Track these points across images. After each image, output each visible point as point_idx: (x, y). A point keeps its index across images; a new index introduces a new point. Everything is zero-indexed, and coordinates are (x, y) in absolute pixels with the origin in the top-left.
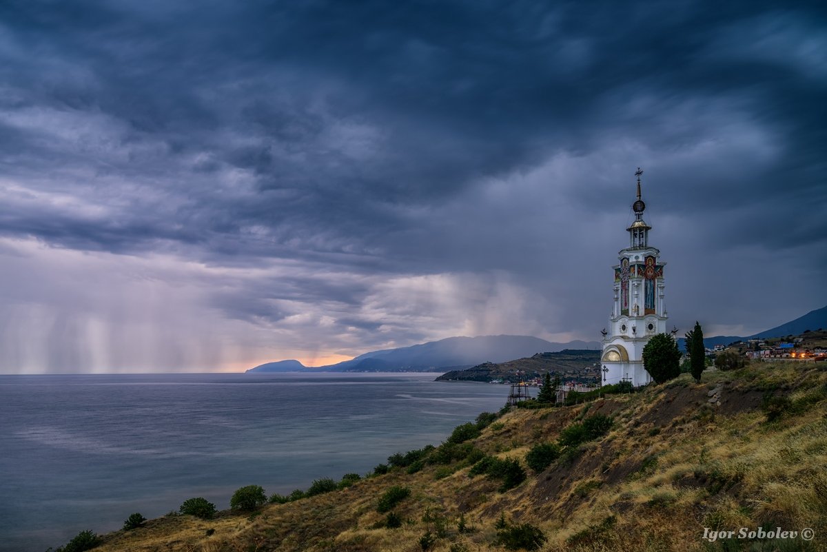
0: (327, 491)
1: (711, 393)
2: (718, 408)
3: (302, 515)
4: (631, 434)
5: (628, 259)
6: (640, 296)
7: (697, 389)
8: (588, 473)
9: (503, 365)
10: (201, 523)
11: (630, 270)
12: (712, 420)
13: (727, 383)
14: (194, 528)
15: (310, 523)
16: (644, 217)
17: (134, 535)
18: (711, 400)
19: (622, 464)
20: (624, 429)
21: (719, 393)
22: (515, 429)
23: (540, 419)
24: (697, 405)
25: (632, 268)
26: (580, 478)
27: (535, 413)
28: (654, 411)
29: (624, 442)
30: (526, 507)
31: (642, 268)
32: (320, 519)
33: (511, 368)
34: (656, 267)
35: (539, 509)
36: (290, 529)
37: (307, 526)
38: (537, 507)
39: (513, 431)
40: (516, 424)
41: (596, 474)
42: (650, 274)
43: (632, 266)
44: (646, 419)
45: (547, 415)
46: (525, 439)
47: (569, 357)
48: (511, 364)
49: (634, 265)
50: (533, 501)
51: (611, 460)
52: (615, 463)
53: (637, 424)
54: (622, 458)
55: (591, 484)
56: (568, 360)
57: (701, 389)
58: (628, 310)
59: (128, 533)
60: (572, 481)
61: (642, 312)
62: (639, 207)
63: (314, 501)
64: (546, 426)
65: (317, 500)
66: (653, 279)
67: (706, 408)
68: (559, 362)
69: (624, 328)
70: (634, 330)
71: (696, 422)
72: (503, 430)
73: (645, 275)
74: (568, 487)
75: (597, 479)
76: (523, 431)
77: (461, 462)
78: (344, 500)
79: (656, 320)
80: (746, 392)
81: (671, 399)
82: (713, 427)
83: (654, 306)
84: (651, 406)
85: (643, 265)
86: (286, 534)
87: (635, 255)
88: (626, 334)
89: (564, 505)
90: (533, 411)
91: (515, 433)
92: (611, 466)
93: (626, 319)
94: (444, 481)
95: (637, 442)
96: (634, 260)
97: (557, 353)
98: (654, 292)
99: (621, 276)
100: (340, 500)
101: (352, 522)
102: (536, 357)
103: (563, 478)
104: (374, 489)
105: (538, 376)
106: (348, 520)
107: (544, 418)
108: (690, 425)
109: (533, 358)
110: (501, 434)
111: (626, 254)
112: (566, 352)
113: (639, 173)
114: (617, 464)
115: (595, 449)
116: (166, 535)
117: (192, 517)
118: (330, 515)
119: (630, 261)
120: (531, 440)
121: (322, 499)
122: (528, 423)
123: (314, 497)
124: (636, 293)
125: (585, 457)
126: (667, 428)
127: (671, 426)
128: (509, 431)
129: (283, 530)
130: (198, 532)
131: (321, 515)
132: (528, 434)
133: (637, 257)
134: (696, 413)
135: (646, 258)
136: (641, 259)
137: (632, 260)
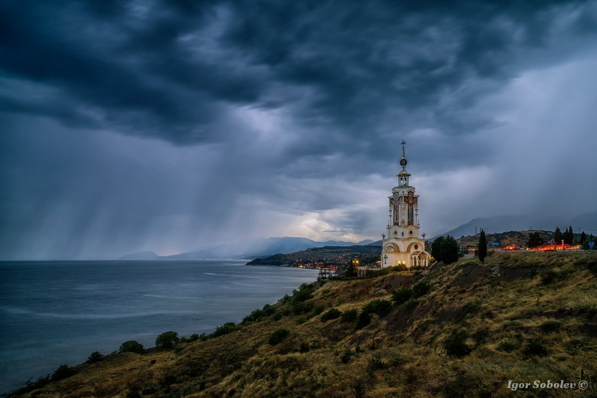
0: (227, 333)
1: (493, 269)
2: (500, 277)
3: (217, 348)
4: (446, 292)
5: (398, 193)
6: (405, 214)
7: (484, 267)
8: (423, 316)
9: (289, 255)
10: (141, 356)
11: (399, 199)
12: (499, 284)
13: (502, 264)
14: (138, 360)
15: (224, 353)
16: (406, 169)
17: (97, 366)
18: (494, 273)
19: (446, 310)
20: (441, 290)
21: (498, 269)
22: (337, 292)
23: (353, 286)
24: (486, 276)
25: (401, 198)
26: (418, 319)
27: (349, 283)
28: (457, 279)
29: (443, 298)
30: (384, 337)
31: (407, 199)
32: (230, 350)
33: (293, 257)
34: (414, 198)
35: (394, 337)
36: (212, 357)
37: (223, 355)
38: (392, 336)
39: (336, 294)
40: (337, 290)
41: (429, 316)
42: (411, 202)
43: (400, 197)
44: (454, 283)
45: (357, 284)
46: (346, 298)
47: (328, 251)
48: (294, 255)
49: (402, 197)
50: (388, 333)
51: (438, 308)
52: (441, 309)
53: (449, 287)
54: (445, 306)
55: (428, 322)
56: (327, 252)
57: (486, 267)
58: (398, 222)
59: (92, 365)
60: (413, 320)
61: (406, 223)
62: (404, 163)
63: (221, 340)
64: (358, 290)
65: (223, 339)
66: (412, 205)
67: (492, 277)
68: (322, 253)
69: (396, 233)
70: (403, 234)
71: (490, 285)
72: (330, 293)
73: (408, 202)
74: (411, 324)
75: (430, 318)
76: (343, 294)
77: (310, 314)
78: (240, 338)
79: (413, 228)
80: (516, 268)
81: (467, 273)
82: (501, 288)
83: (413, 220)
84: (454, 277)
85: (407, 197)
86: (211, 360)
87: (402, 190)
88: (397, 237)
89: (411, 335)
90: (347, 282)
91: (338, 295)
92: (438, 311)
93: (397, 227)
94: (305, 324)
95: (452, 297)
96: (402, 194)
97: (321, 248)
98: (413, 212)
99: (394, 202)
100: (238, 338)
101: (253, 351)
102: (309, 250)
103: (406, 319)
104: (259, 331)
105: (310, 262)
106: (250, 350)
107: (355, 286)
108: (486, 287)
109: (306, 251)
110: (329, 296)
111: (397, 190)
112: (326, 247)
113: (403, 143)
114: (442, 310)
115: (424, 302)
116: (120, 365)
117: (133, 353)
118: (235, 347)
119: (400, 194)
120: (350, 299)
121: (226, 338)
122: (345, 289)
123: (221, 337)
124: (403, 212)
125: (418, 307)
126: (470, 289)
127: (472, 288)
128: (333, 294)
129: (207, 358)
130: (142, 362)
131: (229, 348)
132: (347, 295)
133: (403, 192)
134: (487, 280)
135: (408, 193)
136: (406, 193)
137: (400, 193)
